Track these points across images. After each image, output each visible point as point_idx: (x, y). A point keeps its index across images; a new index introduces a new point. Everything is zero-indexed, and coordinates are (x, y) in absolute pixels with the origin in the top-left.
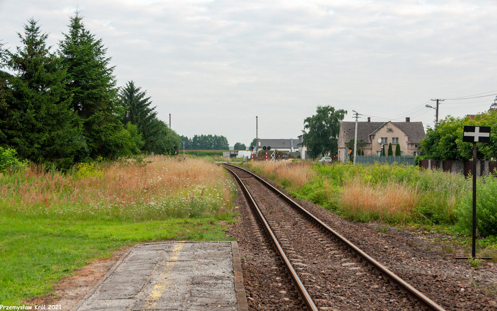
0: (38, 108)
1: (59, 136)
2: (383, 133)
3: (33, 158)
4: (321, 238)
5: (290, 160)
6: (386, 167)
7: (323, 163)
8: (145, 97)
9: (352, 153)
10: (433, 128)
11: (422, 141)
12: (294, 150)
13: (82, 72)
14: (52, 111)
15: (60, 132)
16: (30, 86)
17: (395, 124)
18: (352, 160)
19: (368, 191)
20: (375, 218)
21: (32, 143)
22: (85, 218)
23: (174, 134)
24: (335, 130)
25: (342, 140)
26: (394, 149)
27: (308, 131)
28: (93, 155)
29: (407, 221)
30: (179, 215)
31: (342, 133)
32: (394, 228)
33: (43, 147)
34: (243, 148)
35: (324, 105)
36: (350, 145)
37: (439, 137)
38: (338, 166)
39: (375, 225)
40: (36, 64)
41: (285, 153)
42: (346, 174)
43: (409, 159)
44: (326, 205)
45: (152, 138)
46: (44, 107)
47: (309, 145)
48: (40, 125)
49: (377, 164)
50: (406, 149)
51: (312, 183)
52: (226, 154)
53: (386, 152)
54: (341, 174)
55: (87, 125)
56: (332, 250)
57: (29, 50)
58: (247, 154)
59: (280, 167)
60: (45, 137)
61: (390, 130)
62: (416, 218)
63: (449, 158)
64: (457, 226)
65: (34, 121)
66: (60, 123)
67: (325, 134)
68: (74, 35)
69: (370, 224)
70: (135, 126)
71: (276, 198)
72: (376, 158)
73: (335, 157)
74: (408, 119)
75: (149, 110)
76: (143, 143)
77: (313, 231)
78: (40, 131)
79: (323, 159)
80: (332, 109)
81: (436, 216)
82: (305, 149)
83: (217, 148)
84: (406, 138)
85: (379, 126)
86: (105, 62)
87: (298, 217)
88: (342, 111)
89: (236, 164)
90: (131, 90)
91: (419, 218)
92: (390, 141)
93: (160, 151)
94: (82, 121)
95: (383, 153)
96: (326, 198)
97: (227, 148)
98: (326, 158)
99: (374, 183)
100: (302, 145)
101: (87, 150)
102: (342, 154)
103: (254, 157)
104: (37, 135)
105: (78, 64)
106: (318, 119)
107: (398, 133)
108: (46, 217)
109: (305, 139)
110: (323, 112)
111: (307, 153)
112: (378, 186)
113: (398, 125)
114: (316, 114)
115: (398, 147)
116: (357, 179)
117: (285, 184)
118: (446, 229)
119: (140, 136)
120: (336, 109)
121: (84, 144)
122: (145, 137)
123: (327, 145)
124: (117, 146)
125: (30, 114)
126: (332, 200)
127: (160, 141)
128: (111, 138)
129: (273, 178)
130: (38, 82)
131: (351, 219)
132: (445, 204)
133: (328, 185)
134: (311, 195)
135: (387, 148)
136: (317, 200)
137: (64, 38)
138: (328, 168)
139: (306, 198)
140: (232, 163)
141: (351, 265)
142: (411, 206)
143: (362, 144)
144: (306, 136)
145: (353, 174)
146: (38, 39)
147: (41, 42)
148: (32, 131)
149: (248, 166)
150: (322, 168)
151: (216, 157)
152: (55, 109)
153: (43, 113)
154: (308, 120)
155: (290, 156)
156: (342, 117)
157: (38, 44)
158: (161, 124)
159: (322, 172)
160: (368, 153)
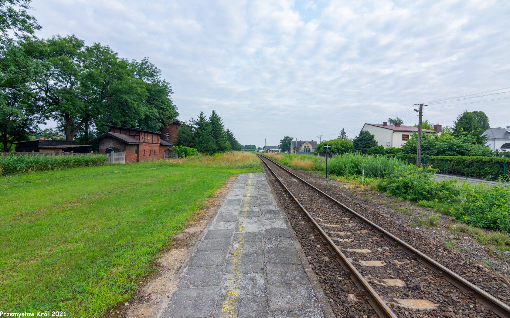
0: (203, 137)
1: (209, 145)
2: (304, 145)
3: (202, 152)
4: (286, 174)
5: (276, 153)
6: (305, 155)
7: (286, 154)
8: (232, 133)
9: (295, 151)
10: (320, 144)
11: (316, 147)
12: (277, 150)
13: (215, 126)
14: (207, 138)
15: (209, 144)
16: (201, 131)
17: (308, 142)
18: (295, 153)
19: (299, 162)
20: (301, 169)
21: (201, 147)
22: (221, 168)
23: (240, 144)
24: (290, 144)
25: (292, 147)
26: (308, 150)
27: (281, 144)
28: (218, 151)
29: (310, 170)
30: (247, 167)
31: (292, 145)
32: (306, 172)
33: (204, 148)
34: (261, 149)
35: (286, 136)
36: (294, 148)
37: (321, 146)
38: (291, 155)
39: (301, 171)
40: (203, 124)
41: (274, 151)
42: (293, 157)
43: (312, 153)
44: (287, 165)
45: (234, 146)
46: (205, 137)
47: (281, 148)
48: (203, 142)
49: (302, 154)
50: (312, 150)
51: (283, 160)
52: (256, 151)
53: (306, 151)
54: (292, 157)
55: (217, 142)
56: (289, 176)
57: (201, 120)
58: (262, 151)
59: (273, 155)
60: (205, 145)
61: (307, 144)
62: (313, 169)
63: (324, 153)
64: (324, 172)
65: (202, 141)
66: (209, 142)
67: (287, 145)
68: (213, 115)
69: (300, 171)
70: (229, 142)
71: (273, 164)
72: (302, 152)
73: (289, 152)
74: (312, 141)
75: (233, 137)
76: (231, 147)
77: (284, 172)
78: (203, 144)
79: (286, 152)
80: (289, 137)
81: (318, 169)
82: (280, 149)
83: (252, 149)
84: (312, 147)
85: (303, 143)
86: (222, 124)
87: (280, 169)
88: (292, 138)
89: (260, 154)
90: (228, 131)
91: (314, 169)
92: (307, 147)
93: (236, 149)
94: (215, 141)
95: (304, 151)
96: (287, 164)
97: (256, 149)
98: (287, 152)
99: (301, 159)
100: (279, 148)
101: (217, 149)
102: (292, 151)
103: (265, 152)
104: (203, 145)
105: (214, 124)
106: (284, 140)
107: (309, 145)
108: (210, 168)
109: (280, 146)
110: (286, 138)
111: (281, 151)
112: (302, 160)
113: (309, 142)
114: (284, 139)
115: (309, 149)
116: (296, 158)
117: (275, 160)
118: (321, 172)
119: (231, 145)
120: (290, 137)
121: (216, 147)
122: (232, 145)
123: (287, 148)
124: (225, 148)
125: (201, 138)
126: (289, 164)
127: (236, 147)
128: (224, 146)
129: (271, 158)
130: (203, 129)
131: (295, 169)
132: (321, 165)
133: (288, 160)
134: (283, 163)
135: (306, 149)
136: (285, 164)
137: (210, 117)
138: (288, 155)
139: (282, 164)
140: (258, 154)
141: (294, 180)
142: (311, 166)
143: (298, 148)
144: (281, 145)
145: (295, 157)
146: (203, 117)
147: (204, 118)
148: (201, 144)
149: (263, 154)
150: (286, 155)
151: (253, 152)
152: (208, 137)
153: (204, 138)
154: (281, 140)
155: (276, 152)
156: (292, 140)
157: (203, 118)
158: (237, 141)
159: (286, 156)
160: (300, 151)
